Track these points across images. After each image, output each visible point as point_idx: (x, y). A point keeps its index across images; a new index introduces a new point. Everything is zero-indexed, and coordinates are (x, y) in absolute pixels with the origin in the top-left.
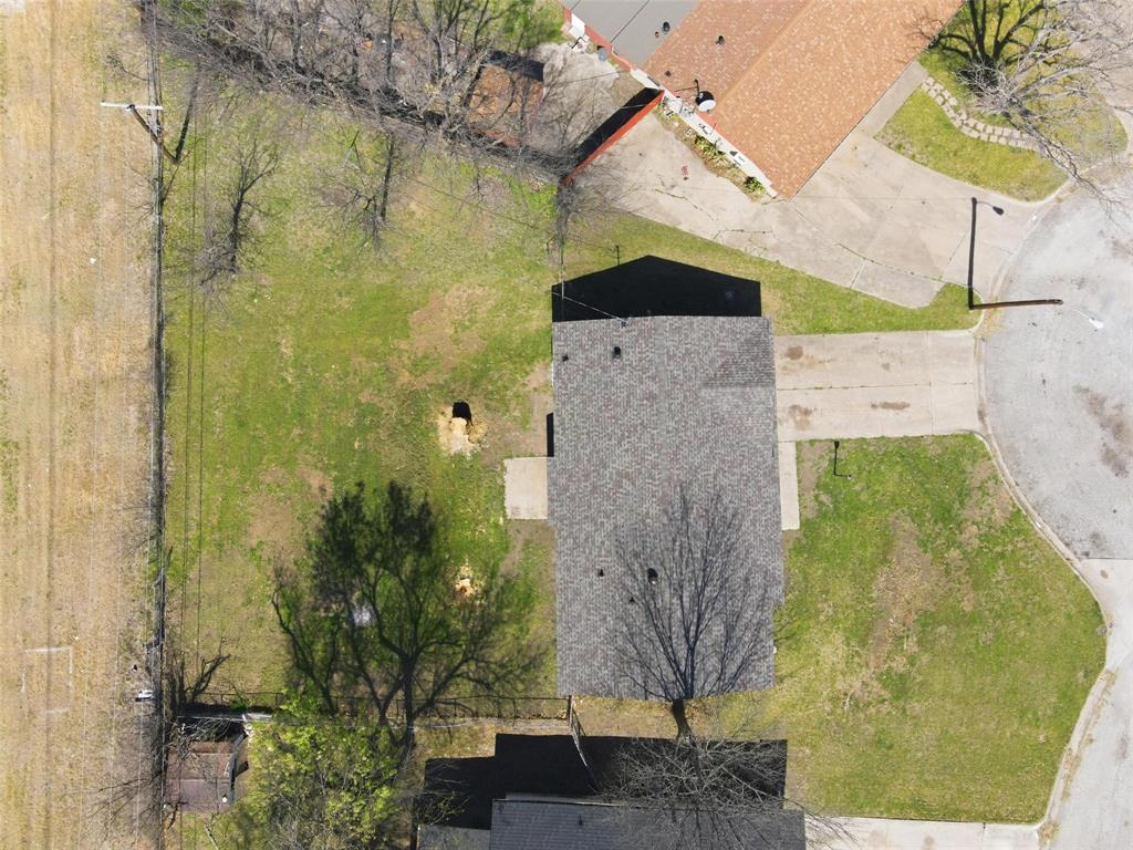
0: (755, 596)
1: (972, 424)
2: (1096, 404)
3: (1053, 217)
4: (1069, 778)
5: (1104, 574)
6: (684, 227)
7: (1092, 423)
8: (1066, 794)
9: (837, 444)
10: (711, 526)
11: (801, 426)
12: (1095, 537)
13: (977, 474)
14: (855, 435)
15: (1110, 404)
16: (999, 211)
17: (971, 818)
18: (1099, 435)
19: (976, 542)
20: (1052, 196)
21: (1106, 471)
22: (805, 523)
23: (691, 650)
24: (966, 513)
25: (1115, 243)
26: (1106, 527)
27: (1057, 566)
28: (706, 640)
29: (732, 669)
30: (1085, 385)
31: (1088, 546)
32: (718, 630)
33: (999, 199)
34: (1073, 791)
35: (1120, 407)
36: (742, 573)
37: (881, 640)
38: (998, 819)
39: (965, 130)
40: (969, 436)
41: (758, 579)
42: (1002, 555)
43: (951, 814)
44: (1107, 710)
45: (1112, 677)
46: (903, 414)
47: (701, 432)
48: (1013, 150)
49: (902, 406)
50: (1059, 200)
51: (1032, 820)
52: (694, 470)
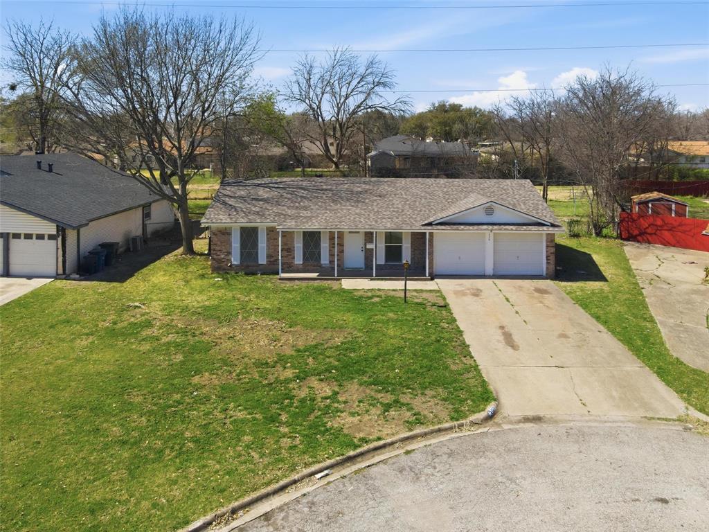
1: (512, 402)
9: (446, 306)
11: (459, 293)
14: (459, 315)
22: (344, 291)
23: (256, 185)
24: (352, 387)
28: (258, 190)
32: (267, 195)
46: (501, 346)
49: (510, 345)
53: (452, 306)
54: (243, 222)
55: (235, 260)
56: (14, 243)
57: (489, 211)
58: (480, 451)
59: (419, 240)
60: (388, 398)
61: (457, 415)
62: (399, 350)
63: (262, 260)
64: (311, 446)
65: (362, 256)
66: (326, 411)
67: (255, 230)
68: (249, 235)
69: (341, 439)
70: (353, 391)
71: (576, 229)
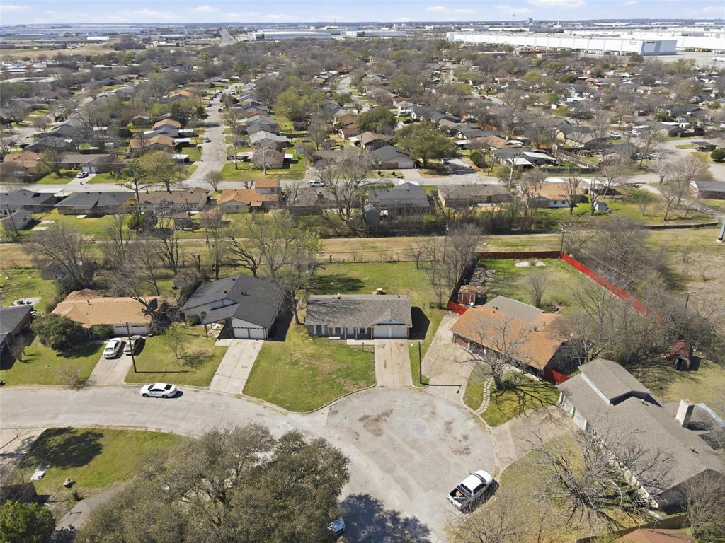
0: (331, 319)
1: (379, 383)
2: (387, 414)
3: (459, 407)
4: (254, 402)
5: (323, 414)
6: (440, 327)
7: (380, 413)
8: (249, 401)
9: (373, 353)
10: (353, 309)
11: (379, 346)
12: (337, 412)
13: (362, 384)
14: (376, 356)
15: (387, 418)
16: (458, 392)
17: (249, 377)
18: (375, 415)
19: (338, 382)
20: (466, 406)
21: (361, 415)
22: (348, 346)
23: (320, 305)
24: (348, 380)
25: (451, 423)
26: (340, 415)
27: (328, 401)
28: (320, 308)
29: (313, 314)
30: (394, 412)
31: (333, 409)
32: (323, 311)
33: (463, 392)
34: (249, 403)
35: (385, 421)
36: (338, 316)
37: (309, 360)
38: (247, 383)
39: (486, 382)
40: (375, 381)
41: (336, 320)
42: (333, 388)
43: (252, 373)
44: (274, 412)
45: (285, 414)
46: (383, 367)
47: (378, 308)
48: (482, 395)
49: (385, 367)
50: (465, 409)
51: (244, 392)
52: (367, 306)
53: (376, 353)
54: (318, 323)
55: (315, 332)
56: (250, 330)
57: (391, 321)
58: (370, 393)
59: (369, 329)
60: (355, 383)
61: (368, 386)
62: (359, 369)
63: (323, 332)
64: (340, 393)
65: (353, 331)
66: (343, 385)
67: (321, 326)
68: (319, 327)
69: (345, 391)
70: (348, 381)
71: (432, 305)
